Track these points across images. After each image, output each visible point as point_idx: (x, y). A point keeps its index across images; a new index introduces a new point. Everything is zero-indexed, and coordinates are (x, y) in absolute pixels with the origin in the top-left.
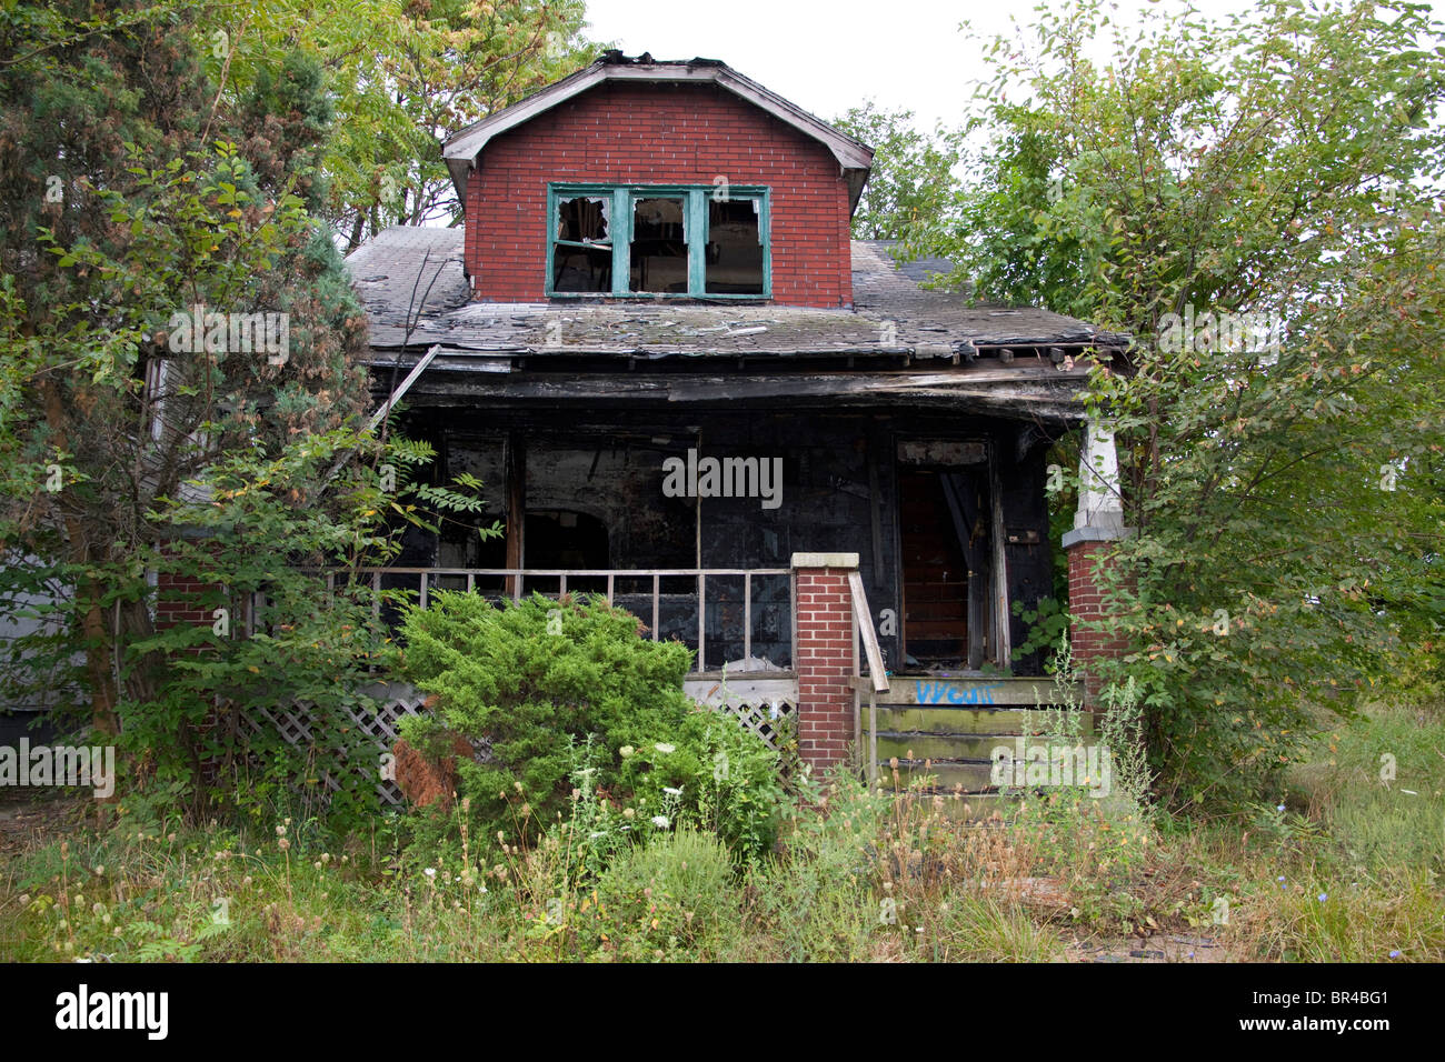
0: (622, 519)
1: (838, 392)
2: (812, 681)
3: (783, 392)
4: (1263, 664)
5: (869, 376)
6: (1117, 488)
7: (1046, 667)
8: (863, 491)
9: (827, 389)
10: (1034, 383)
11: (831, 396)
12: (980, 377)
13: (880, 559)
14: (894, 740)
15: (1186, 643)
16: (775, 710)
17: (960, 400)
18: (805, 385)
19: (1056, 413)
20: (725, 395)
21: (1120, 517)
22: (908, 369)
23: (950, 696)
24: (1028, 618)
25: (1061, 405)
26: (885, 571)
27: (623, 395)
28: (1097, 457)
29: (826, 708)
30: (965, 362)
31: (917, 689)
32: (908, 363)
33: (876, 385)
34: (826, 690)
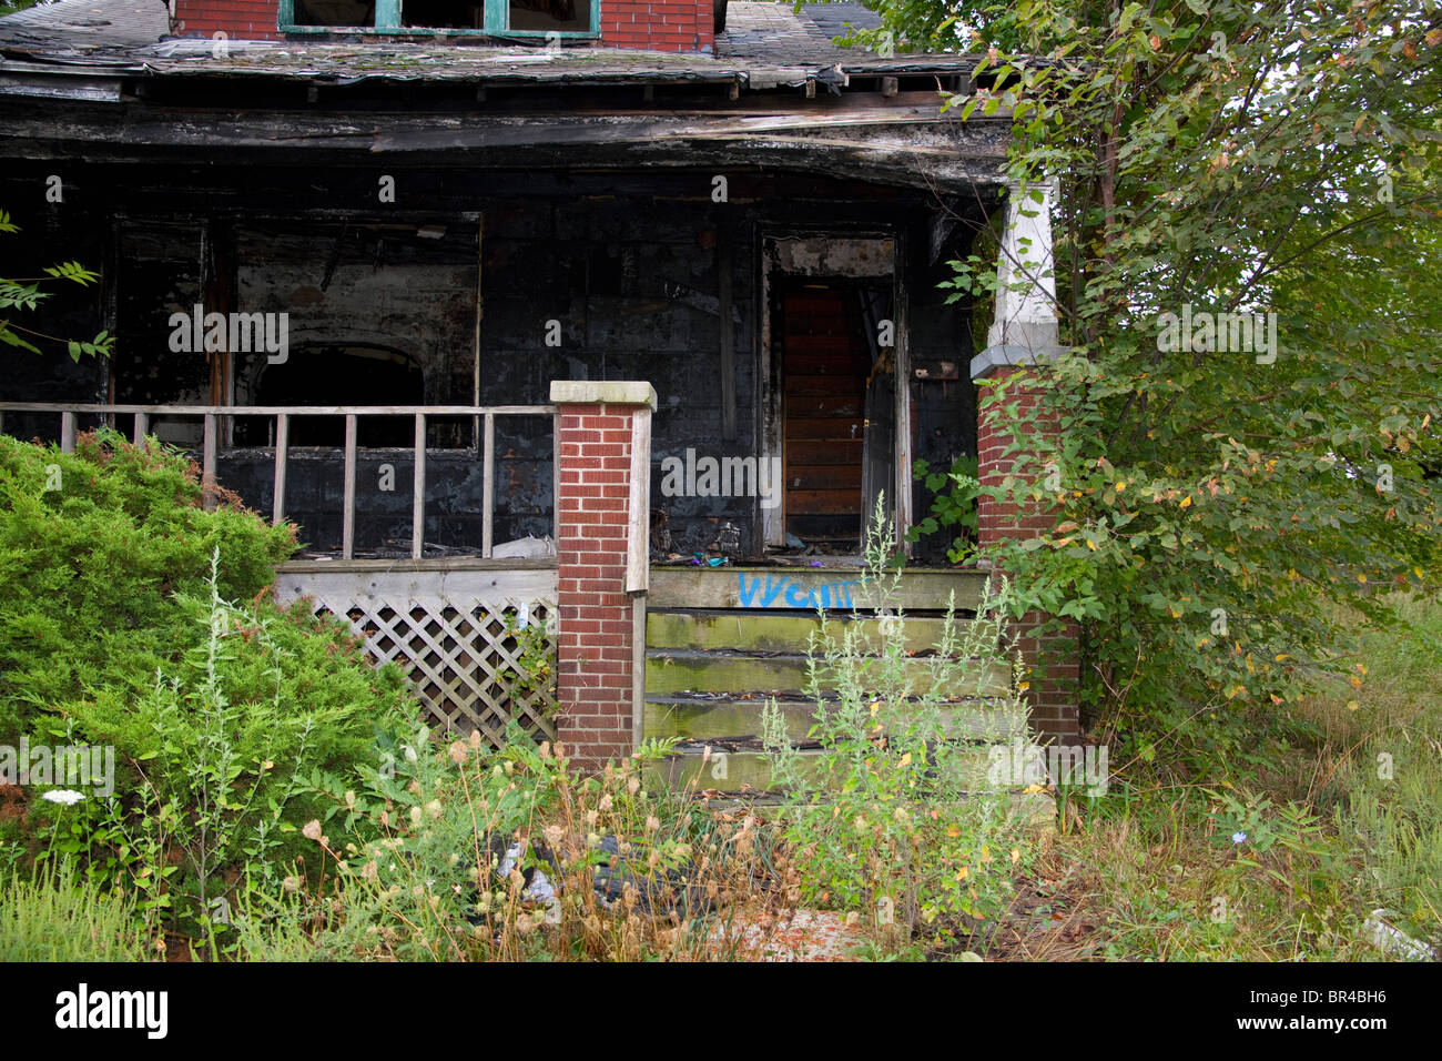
0: (441, 356)
1: (629, 139)
2: (578, 573)
3: (546, 139)
4: (1251, 553)
5: (681, 117)
6: (1049, 285)
7: (950, 553)
8: (712, 304)
9: (614, 136)
10: (932, 129)
11: (623, 147)
12: (848, 118)
13: (732, 400)
14: (687, 663)
15: (1121, 520)
16: (525, 615)
17: (819, 154)
18: (581, 130)
19: (963, 175)
20: (458, 143)
21: (1053, 332)
22: (739, 105)
23: (789, 596)
24: (934, 484)
25: (971, 162)
26: (739, 417)
27: (306, 143)
28: (1022, 240)
29: (598, 613)
30: (824, 96)
31: (740, 586)
32: (736, 94)
33: (690, 130)
34: (597, 587)
